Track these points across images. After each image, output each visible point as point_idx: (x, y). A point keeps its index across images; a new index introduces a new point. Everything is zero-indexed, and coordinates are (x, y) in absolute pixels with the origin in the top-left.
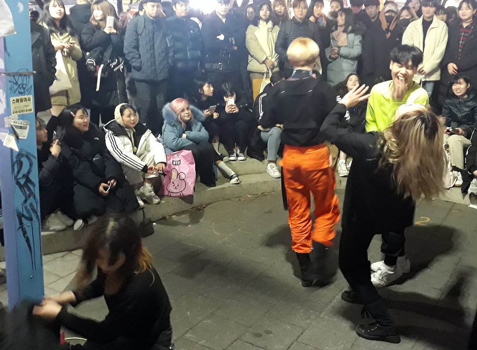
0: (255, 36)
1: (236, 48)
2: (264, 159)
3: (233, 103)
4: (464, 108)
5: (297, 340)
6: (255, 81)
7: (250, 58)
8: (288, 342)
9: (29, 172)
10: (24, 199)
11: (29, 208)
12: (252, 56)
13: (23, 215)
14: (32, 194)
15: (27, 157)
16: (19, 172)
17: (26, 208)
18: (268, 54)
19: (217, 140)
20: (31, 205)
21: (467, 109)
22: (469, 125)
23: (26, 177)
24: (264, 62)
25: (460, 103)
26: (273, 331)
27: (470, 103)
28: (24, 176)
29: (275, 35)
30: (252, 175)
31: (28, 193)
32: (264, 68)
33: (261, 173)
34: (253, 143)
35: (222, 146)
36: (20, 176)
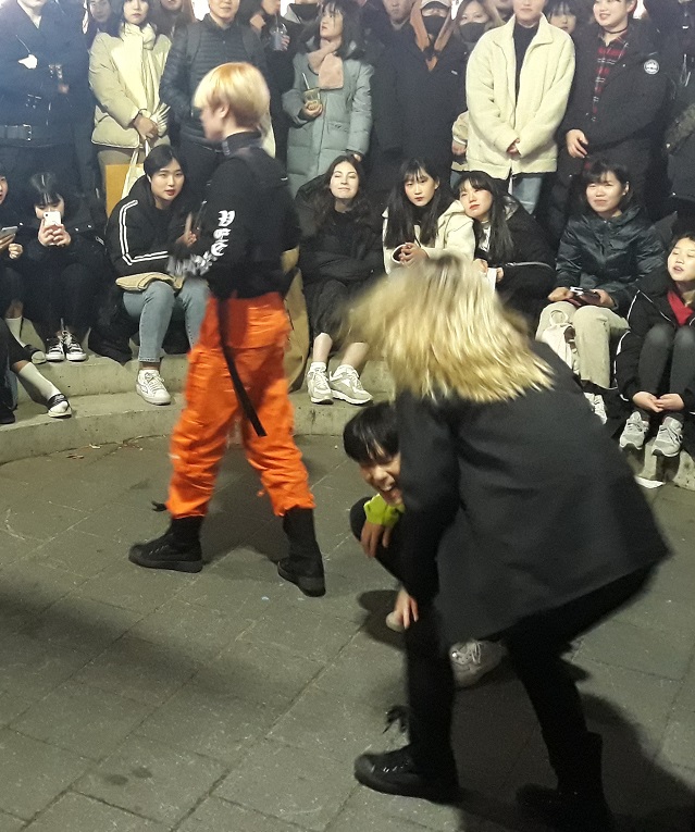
0: (112, 61)
1: (65, 89)
2: (131, 359)
3: (59, 223)
4: (612, 242)
5: (210, 792)
6: (110, 170)
7: (98, 113)
8: (189, 797)
12: (104, 109)
18: (143, 104)
19: (18, 312)
21: (620, 245)
22: (621, 282)
24: (132, 124)
25: (603, 230)
26: (154, 771)
27: (626, 231)
29: (162, 57)
30: (101, 397)
32: (131, 139)
33: (124, 392)
34: (104, 320)
35: (29, 326)
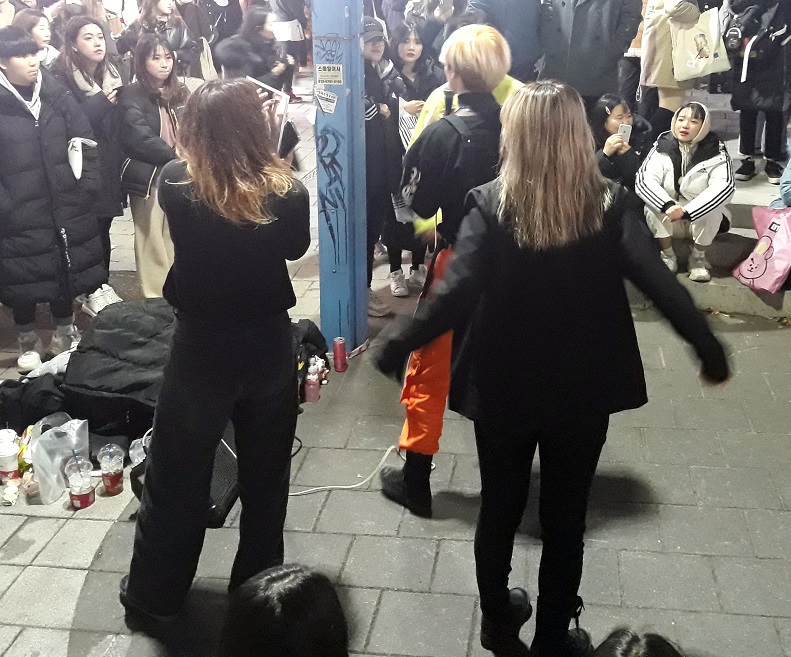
9: (336, 152)
10: (328, 181)
11: (334, 192)
13: (327, 199)
14: (337, 177)
15: (334, 134)
16: (323, 149)
17: (330, 191)
20: (337, 190)
23: (332, 156)
28: (329, 155)
31: (333, 175)
36: (324, 154)
